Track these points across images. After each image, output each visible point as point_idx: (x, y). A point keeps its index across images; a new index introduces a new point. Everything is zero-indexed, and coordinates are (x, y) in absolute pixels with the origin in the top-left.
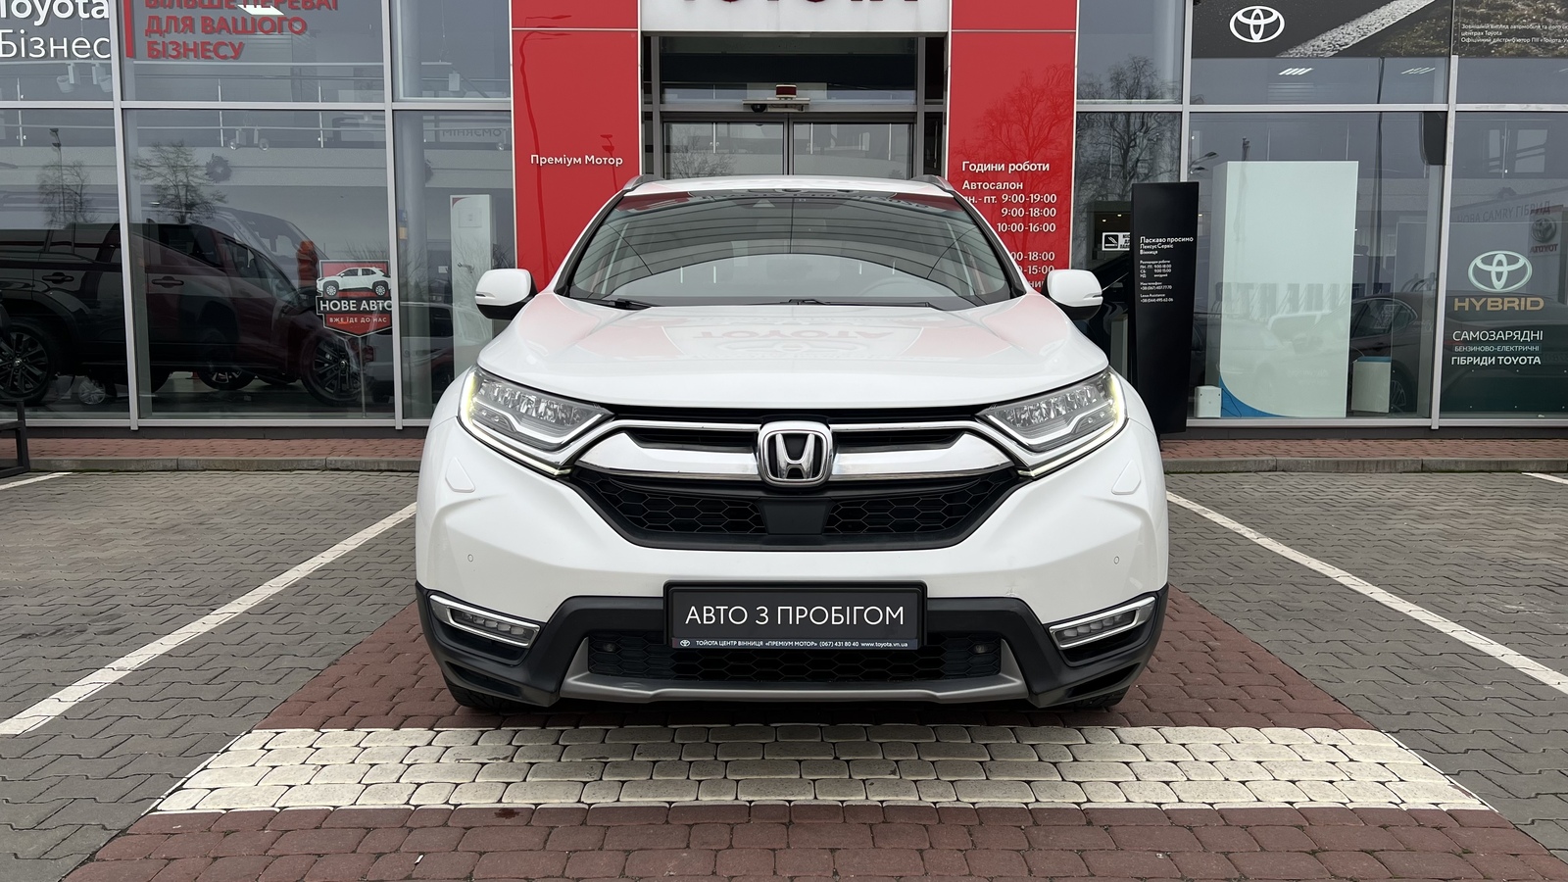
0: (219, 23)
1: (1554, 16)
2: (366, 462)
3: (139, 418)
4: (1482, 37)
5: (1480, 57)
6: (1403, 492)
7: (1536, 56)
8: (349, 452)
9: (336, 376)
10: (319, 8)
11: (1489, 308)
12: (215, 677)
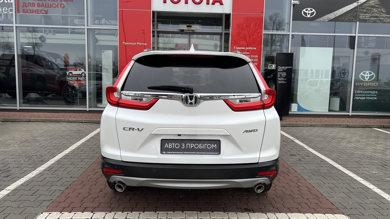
0: (42, 5)
1: (383, 13)
2: (79, 120)
3: (20, 107)
4: (365, 17)
5: (364, 22)
6: (343, 134)
7: (378, 22)
8: (74, 117)
9: (72, 95)
10: (68, 1)
11: (364, 85)
12: (34, 193)
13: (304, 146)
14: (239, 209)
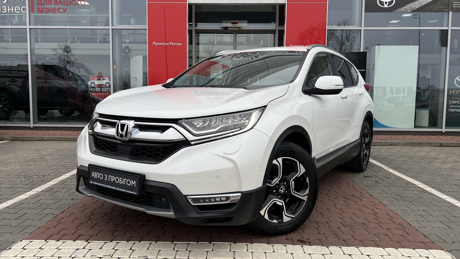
0: (59, 2)
3: (33, 124)
4: (459, 6)
6: (435, 153)
12: (20, 217)
13: (383, 166)
14: (289, 240)
